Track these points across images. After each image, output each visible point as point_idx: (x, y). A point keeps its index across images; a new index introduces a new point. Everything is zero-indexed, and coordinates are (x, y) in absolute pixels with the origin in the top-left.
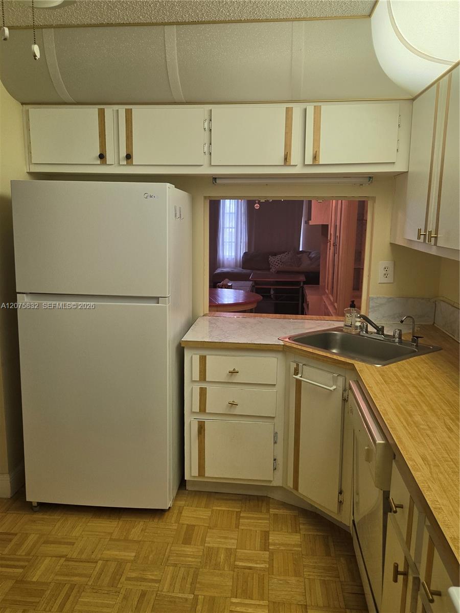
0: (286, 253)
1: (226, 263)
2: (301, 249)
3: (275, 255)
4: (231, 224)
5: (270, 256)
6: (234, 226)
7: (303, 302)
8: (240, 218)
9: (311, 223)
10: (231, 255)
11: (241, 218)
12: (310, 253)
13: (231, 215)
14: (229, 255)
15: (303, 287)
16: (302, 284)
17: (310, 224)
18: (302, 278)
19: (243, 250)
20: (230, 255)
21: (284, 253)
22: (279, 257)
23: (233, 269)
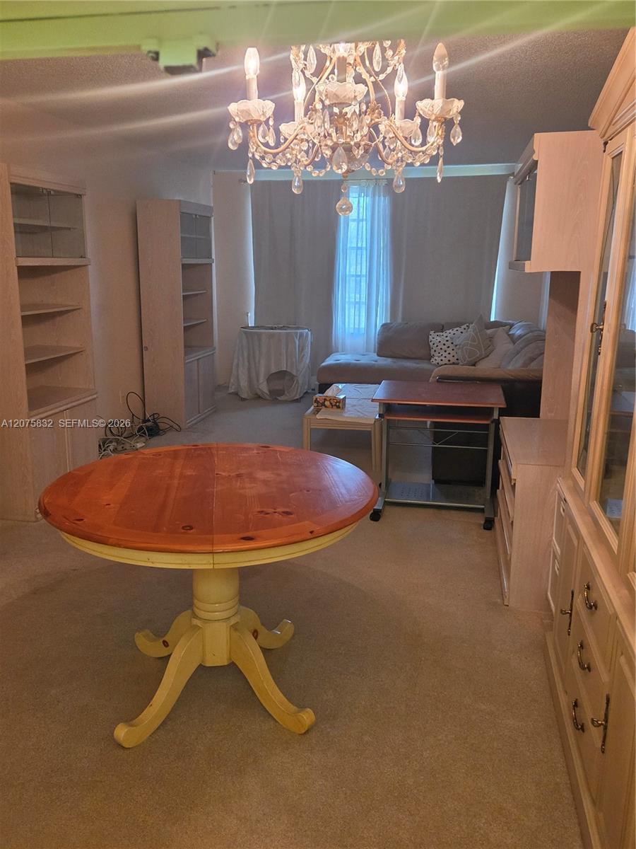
0: (465, 326)
1: (348, 342)
2: (492, 319)
3: (442, 328)
4: (359, 270)
5: (432, 332)
6: (364, 273)
7: (497, 456)
8: (375, 258)
9: (529, 267)
10: (359, 328)
11: (379, 257)
12: (511, 326)
13: (359, 252)
14: (354, 328)
15: (497, 423)
16: (496, 416)
17: (527, 270)
18: (495, 399)
19: (381, 317)
20: (357, 326)
21: (459, 325)
22: (449, 333)
23: (359, 357)
